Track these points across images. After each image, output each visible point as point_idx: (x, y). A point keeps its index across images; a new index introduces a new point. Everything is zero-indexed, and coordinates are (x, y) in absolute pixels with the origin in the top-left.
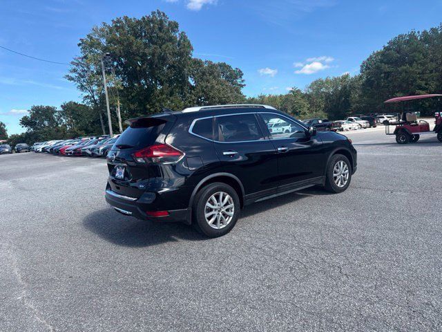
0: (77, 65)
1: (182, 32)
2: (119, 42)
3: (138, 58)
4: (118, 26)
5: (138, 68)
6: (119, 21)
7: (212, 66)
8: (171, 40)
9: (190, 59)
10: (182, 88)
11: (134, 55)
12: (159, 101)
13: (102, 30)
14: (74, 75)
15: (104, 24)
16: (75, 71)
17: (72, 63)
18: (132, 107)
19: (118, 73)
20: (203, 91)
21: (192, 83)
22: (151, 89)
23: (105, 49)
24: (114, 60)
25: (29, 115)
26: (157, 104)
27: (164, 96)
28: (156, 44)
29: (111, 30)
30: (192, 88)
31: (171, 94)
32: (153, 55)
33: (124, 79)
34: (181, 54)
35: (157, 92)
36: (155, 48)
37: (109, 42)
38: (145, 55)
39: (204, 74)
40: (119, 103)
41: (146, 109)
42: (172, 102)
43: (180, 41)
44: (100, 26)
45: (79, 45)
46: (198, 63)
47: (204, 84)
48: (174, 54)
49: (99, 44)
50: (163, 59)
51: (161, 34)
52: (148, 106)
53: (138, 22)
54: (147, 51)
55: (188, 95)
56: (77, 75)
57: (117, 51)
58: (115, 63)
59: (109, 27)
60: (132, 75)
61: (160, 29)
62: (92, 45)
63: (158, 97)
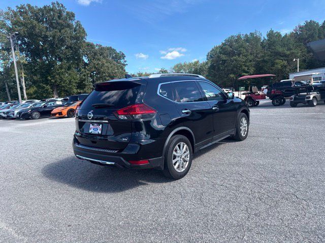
1: (78, 21)
2: (24, 25)
3: (40, 38)
4: (22, 11)
5: (40, 47)
6: (22, 8)
7: (102, 49)
8: (69, 26)
9: (84, 42)
10: (78, 65)
11: (37, 36)
12: (59, 74)
13: (7, 14)
15: (9, 8)
18: (35, 78)
19: (22, 50)
20: (95, 67)
21: (86, 61)
22: (52, 64)
23: (10, 30)
24: (19, 39)
26: (57, 76)
27: (63, 70)
28: (56, 28)
29: (15, 14)
30: (86, 64)
31: (69, 68)
32: (54, 37)
33: (27, 56)
34: (77, 38)
35: (57, 67)
36: (55, 32)
37: (14, 24)
38: (46, 37)
39: (95, 54)
40: (23, 75)
41: (48, 80)
42: (70, 74)
43: (76, 28)
44: (5, 10)
46: (90, 46)
47: (95, 62)
48: (72, 38)
49: (5, 25)
50: (62, 41)
51: (60, 21)
52: (49, 78)
53: (40, 10)
54: (48, 33)
55: (83, 70)
57: (22, 32)
58: (20, 42)
59: (13, 11)
60: (35, 53)
61: (59, 17)
63: (58, 70)
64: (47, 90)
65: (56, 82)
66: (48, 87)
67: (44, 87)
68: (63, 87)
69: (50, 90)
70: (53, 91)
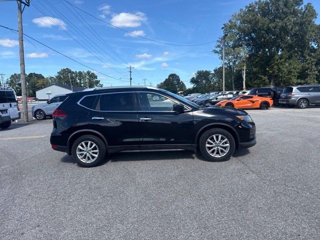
0: (221, 42)
1: (308, 4)
2: (250, 22)
3: (263, 32)
4: (251, 9)
5: (263, 39)
6: (250, 7)
8: (295, 13)
12: (277, 65)
14: (218, 49)
15: (241, 10)
16: (219, 46)
17: (218, 41)
18: (255, 70)
19: (248, 45)
21: (315, 47)
22: (272, 56)
23: (239, 28)
24: (246, 36)
25: (195, 77)
26: (275, 67)
27: (283, 60)
29: (245, 14)
30: (314, 50)
32: (275, 28)
34: (301, 24)
35: (277, 57)
36: (278, 22)
37: (242, 23)
38: (269, 29)
40: (245, 68)
41: (266, 71)
42: (290, 64)
43: (304, 12)
44: (238, 12)
45: (223, 28)
48: (295, 24)
49: (236, 26)
51: (285, 10)
52: (268, 69)
53: (266, 3)
54: (272, 25)
55: (308, 57)
56: (220, 49)
58: (247, 38)
62: (231, 27)
63: (277, 61)
64: (264, 81)
65: (274, 72)
66: (266, 78)
67: (261, 78)
68: (281, 77)
69: (267, 81)
70: (270, 82)
